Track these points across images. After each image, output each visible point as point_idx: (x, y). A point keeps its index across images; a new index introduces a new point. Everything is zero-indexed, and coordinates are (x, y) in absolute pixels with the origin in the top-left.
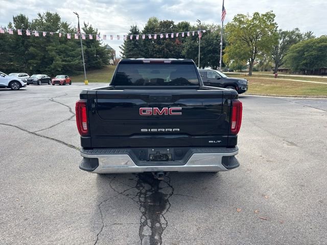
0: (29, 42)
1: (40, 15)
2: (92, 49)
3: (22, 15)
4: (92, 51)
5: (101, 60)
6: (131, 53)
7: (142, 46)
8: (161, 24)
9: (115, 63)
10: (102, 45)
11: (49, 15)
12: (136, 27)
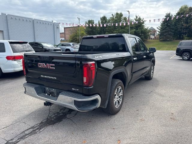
0: (106, 30)
1: (113, 15)
2: (139, 30)
3: (104, 16)
4: (138, 32)
5: (143, 36)
6: (164, 31)
7: (172, 26)
8: (190, 9)
9: (155, 38)
10: (146, 28)
11: (117, 14)
12: (170, 13)
